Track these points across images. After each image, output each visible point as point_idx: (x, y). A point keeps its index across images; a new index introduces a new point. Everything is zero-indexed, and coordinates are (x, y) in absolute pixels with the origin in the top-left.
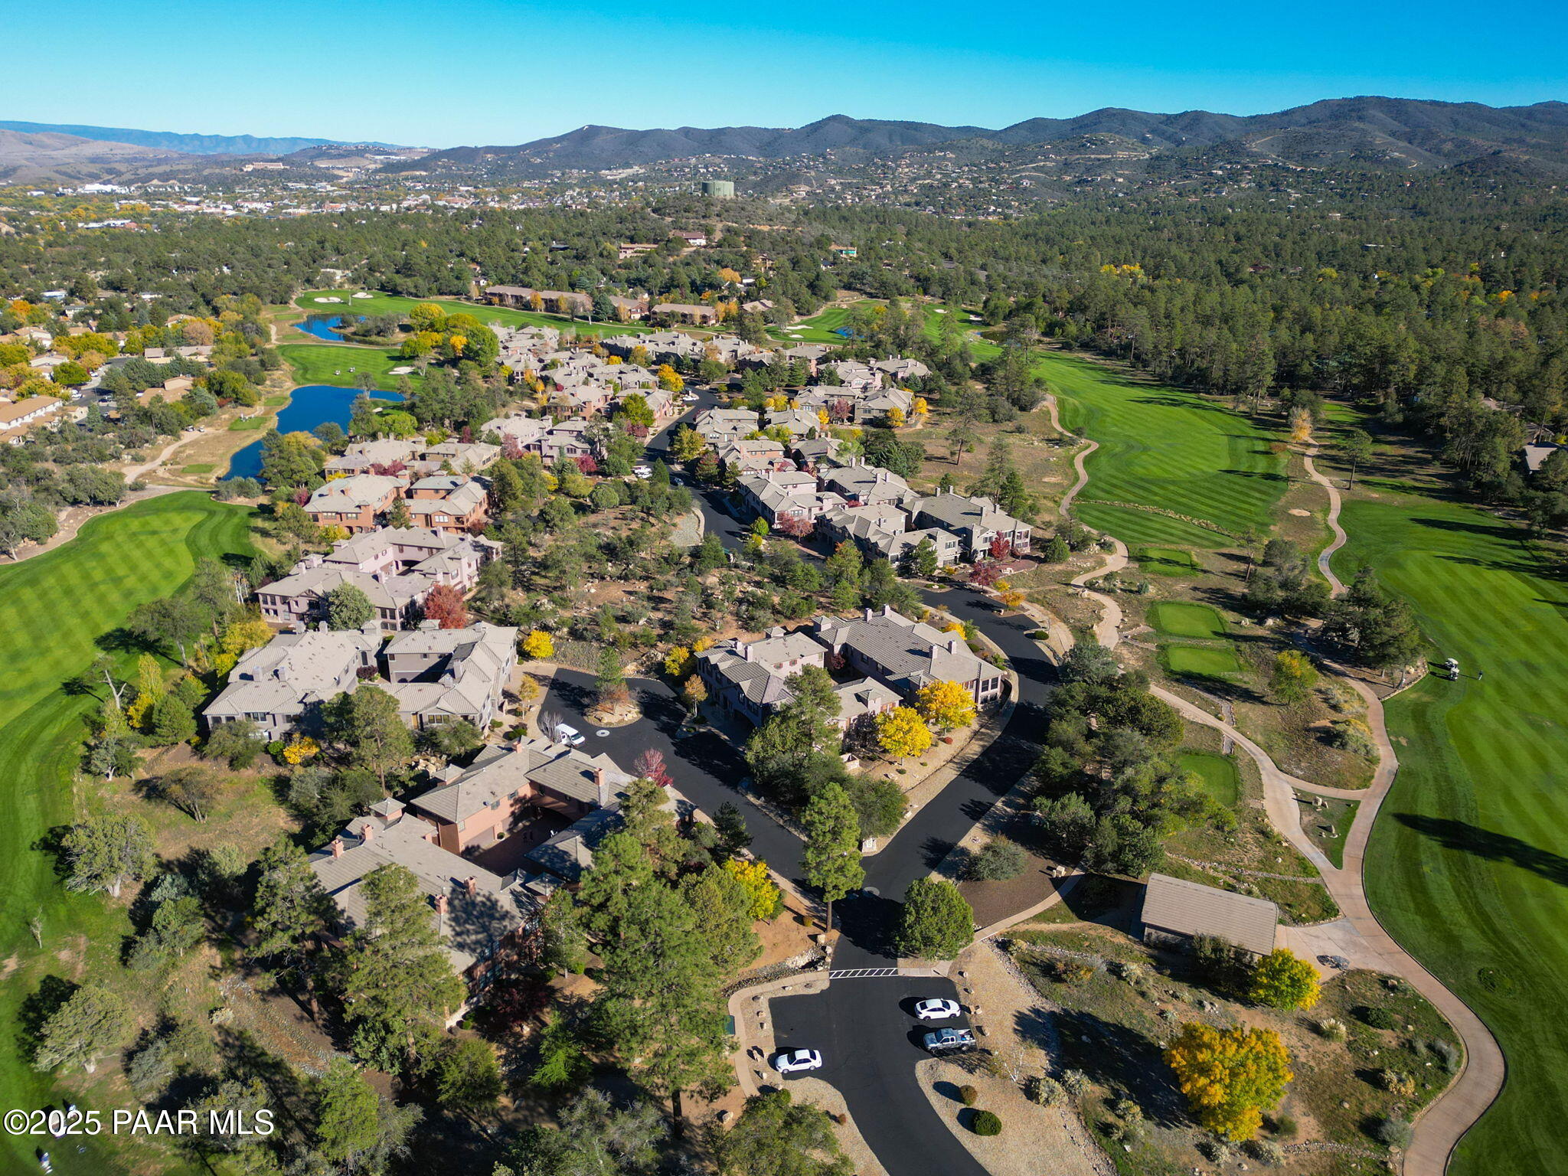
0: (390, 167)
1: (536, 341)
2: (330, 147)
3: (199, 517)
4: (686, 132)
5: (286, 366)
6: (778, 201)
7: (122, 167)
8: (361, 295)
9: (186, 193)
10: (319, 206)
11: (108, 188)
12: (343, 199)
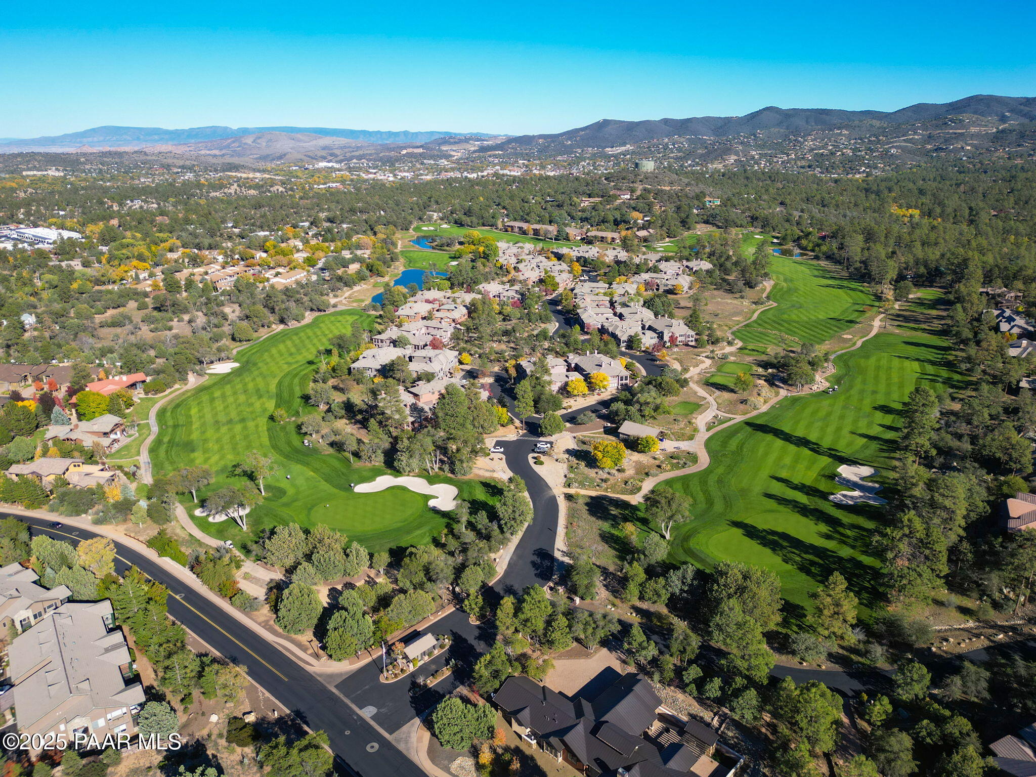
0: (483, 149)
1: (519, 250)
2: (451, 138)
3: (356, 317)
4: (666, 121)
5: (402, 260)
6: (715, 166)
7: (337, 152)
8: (445, 226)
9: (370, 167)
10: (438, 174)
11: (330, 165)
12: (453, 169)
